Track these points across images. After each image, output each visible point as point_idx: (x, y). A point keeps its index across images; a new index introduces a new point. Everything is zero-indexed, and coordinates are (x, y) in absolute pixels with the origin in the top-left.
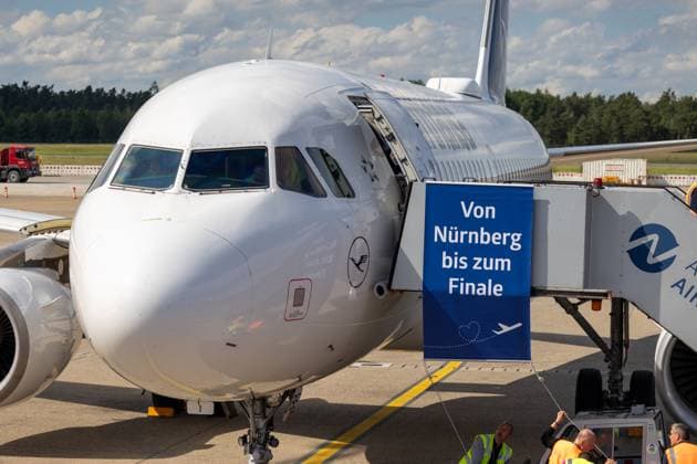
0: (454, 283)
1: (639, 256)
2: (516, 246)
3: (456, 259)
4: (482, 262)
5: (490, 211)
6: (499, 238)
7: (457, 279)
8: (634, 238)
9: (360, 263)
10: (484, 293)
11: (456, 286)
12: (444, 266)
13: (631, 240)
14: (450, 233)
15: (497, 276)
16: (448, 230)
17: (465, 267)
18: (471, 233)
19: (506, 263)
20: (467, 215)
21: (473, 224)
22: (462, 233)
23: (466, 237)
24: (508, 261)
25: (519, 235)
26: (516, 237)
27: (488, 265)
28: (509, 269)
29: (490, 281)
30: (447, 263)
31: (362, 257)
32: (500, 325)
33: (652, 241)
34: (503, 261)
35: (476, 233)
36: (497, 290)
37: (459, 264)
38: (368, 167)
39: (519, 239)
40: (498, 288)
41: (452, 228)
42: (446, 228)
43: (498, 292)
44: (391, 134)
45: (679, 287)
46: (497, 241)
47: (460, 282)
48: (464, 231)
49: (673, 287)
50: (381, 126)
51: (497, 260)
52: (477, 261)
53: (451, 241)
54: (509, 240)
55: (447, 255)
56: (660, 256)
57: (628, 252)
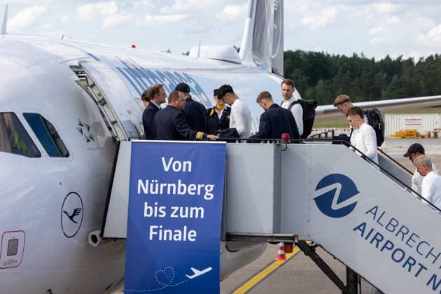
0: (154, 230)
1: (324, 203)
2: (209, 196)
3: (156, 208)
4: (179, 210)
5: (187, 165)
6: (195, 189)
7: (157, 227)
8: (319, 186)
9: (74, 215)
10: (180, 239)
11: (156, 233)
12: (146, 215)
13: (317, 189)
14: (152, 185)
15: (191, 223)
16: (150, 183)
17: (164, 215)
18: (169, 185)
19: (200, 211)
20: (167, 169)
21: (172, 177)
22: (162, 185)
23: (165, 188)
24: (202, 209)
25: (212, 186)
26: (209, 188)
27: (184, 214)
28: (202, 216)
29: (185, 228)
30: (148, 212)
31: (76, 210)
32: (192, 269)
33: (336, 189)
34: (197, 209)
35: (174, 185)
36: (192, 236)
37: (159, 213)
38: (84, 129)
39: (212, 189)
40: (192, 234)
41: (153, 181)
42: (147, 181)
43: (192, 238)
44: (103, 99)
45: (360, 230)
46: (192, 191)
47: (159, 229)
48: (163, 183)
49: (355, 230)
50: (95, 92)
51: (192, 209)
52: (174, 210)
53: (152, 192)
54: (203, 190)
55: (148, 205)
56: (343, 203)
57: (314, 199)
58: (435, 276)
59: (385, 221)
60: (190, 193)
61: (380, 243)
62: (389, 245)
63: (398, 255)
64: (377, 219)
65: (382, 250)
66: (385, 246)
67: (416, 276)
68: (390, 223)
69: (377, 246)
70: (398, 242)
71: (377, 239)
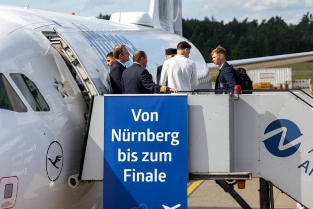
0: (128, 173)
1: (272, 145)
2: (175, 142)
3: (129, 154)
4: (149, 155)
5: (154, 115)
6: (162, 136)
7: (130, 170)
9: (56, 161)
10: (151, 180)
11: (130, 175)
12: (120, 160)
13: (266, 132)
14: (124, 134)
15: (161, 166)
16: (122, 131)
17: (136, 160)
18: (140, 134)
19: (168, 156)
20: (136, 119)
21: (141, 126)
22: (133, 134)
23: (136, 136)
24: (170, 154)
25: (177, 134)
26: (175, 135)
27: (154, 158)
28: (170, 160)
29: (156, 170)
30: (122, 158)
31: (57, 157)
32: (163, 205)
33: (281, 133)
34: (165, 154)
35: (144, 134)
36: (162, 177)
37: (131, 158)
38: (60, 87)
39: (177, 136)
40: (162, 175)
41: (125, 130)
42: (120, 130)
43: (162, 179)
44: (76, 60)
45: (304, 167)
46: (160, 138)
47: (132, 172)
48: (134, 132)
49: (299, 167)
50: (68, 54)
51: (161, 154)
52: (145, 155)
53: (124, 140)
54: (170, 137)
55: (121, 152)
56: (288, 144)
57: (263, 142)
60: (159, 140)
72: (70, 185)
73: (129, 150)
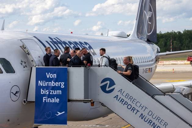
0: (45, 99)
2: (62, 86)
3: (45, 91)
4: (53, 91)
5: (55, 75)
6: (58, 84)
7: (45, 97)
8: (102, 82)
9: (16, 93)
10: (54, 102)
11: (45, 100)
12: (42, 93)
13: (101, 83)
14: (43, 83)
15: (57, 96)
16: (43, 82)
17: (48, 93)
18: (49, 83)
19: (60, 92)
20: (48, 77)
21: (50, 80)
22: (47, 83)
23: (48, 84)
24: (61, 91)
25: (63, 83)
26: (62, 84)
27: (55, 93)
28: (61, 94)
29: (55, 98)
30: (42, 92)
31: (17, 92)
32: (58, 112)
33: (107, 83)
34: (59, 91)
35: (51, 83)
36: (57, 100)
37: (46, 93)
38: (23, 63)
39: (63, 84)
42: (42, 81)
43: (58, 101)
44: (28, 52)
45: (116, 98)
46: (57, 85)
49: (114, 98)
50: (26, 50)
51: (57, 91)
52: (51, 91)
53: (43, 85)
54: (60, 84)
55: (42, 90)
56: (110, 88)
57: (100, 87)
58: (142, 114)
59: (125, 94)
60: (56, 86)
61: (123, 102)
62: (126, 103)
63: (129, 107)
64: (122, 94)
65: (124, 105)
66: (125, 103)
67: (136, 114)
68: (126, 95)
69: (122, 103)
70: (129, 102)
71: (122, 101)
72: (23, 103)
73: (45, 89)
